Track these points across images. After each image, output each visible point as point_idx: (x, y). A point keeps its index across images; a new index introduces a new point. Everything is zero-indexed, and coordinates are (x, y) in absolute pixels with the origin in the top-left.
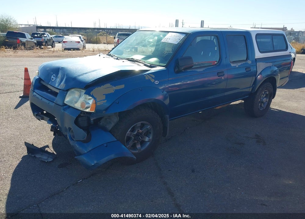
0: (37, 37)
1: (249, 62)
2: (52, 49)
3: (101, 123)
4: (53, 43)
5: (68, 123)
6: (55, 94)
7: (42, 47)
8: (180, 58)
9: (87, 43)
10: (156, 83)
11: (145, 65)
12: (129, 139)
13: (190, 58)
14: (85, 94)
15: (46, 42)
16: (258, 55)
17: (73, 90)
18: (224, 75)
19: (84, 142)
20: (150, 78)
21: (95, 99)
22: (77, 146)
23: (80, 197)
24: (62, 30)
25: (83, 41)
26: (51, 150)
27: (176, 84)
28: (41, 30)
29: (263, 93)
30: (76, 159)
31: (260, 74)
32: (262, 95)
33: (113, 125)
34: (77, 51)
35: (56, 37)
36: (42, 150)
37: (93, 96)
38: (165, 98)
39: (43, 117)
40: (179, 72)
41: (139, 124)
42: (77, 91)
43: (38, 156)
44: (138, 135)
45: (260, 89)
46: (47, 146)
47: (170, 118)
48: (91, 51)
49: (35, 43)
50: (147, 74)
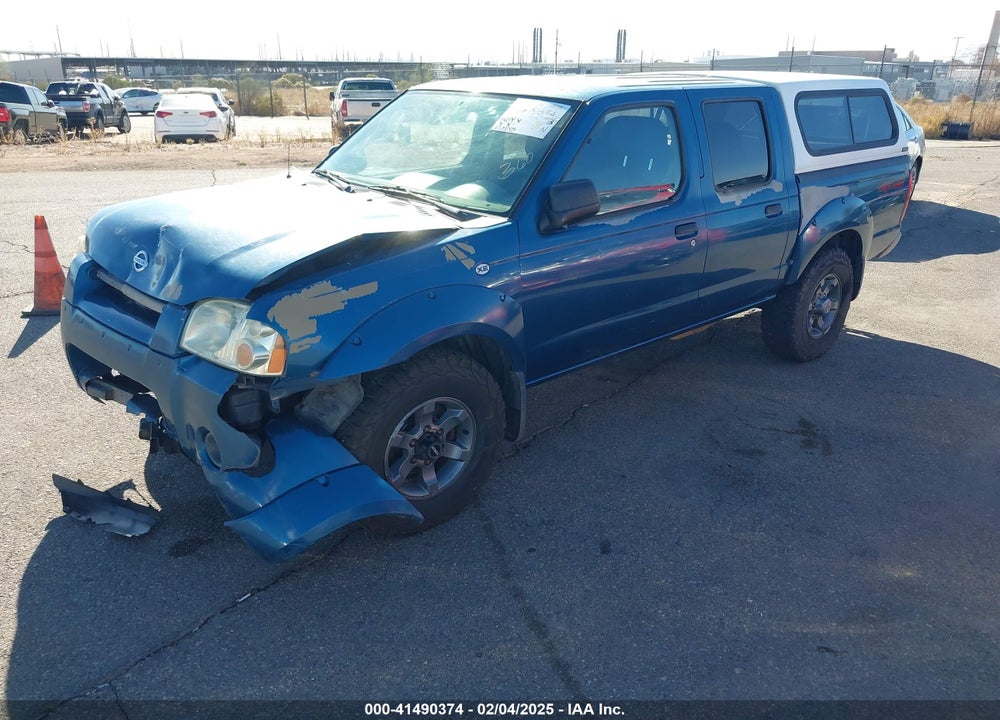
0: (68, 98)
1: (776, 186)
2: (121, 139)
3: (305, 410)
4: (122, 116)
5: (197, 411)
6: (151, 317)
7: (86, 131)
8: (554, 186)
9: (238, 114)
10: (480, 270)
11: (442, 211)
12: (397, 454)
13: (586, 185)
14: (249, 317)
15: (99, 114)
16: (804, 162)
17: (207, 305)
18: (696, 233)
19: (252, 472)
20: (460, 256)
21: (282, 332)
22: (230, 488)
23: (247, 652)
24: (149, 70)
25: (226, 109)
26: (141, 496)
27: (545, 269)
28: (77, 70)
29: (822, 283)
30: (228, 528)
31: (812, 222)
32: (819, 291)
33: (344, 412)
34: (207, 145)
35: (132, 94)
36: (113, 499)
37: (275, 325)
38: (510, 315)
39: (112, 391)
40: (552, 231)
41: (429, 406)
42: (224, 307)
43: (99, 519)
44: (426, 441)
45: (813, 272)
46: (130, 485)
47: (527, 381)
48: (255, 144)
49: (62, 120)
50: (448, 243)
